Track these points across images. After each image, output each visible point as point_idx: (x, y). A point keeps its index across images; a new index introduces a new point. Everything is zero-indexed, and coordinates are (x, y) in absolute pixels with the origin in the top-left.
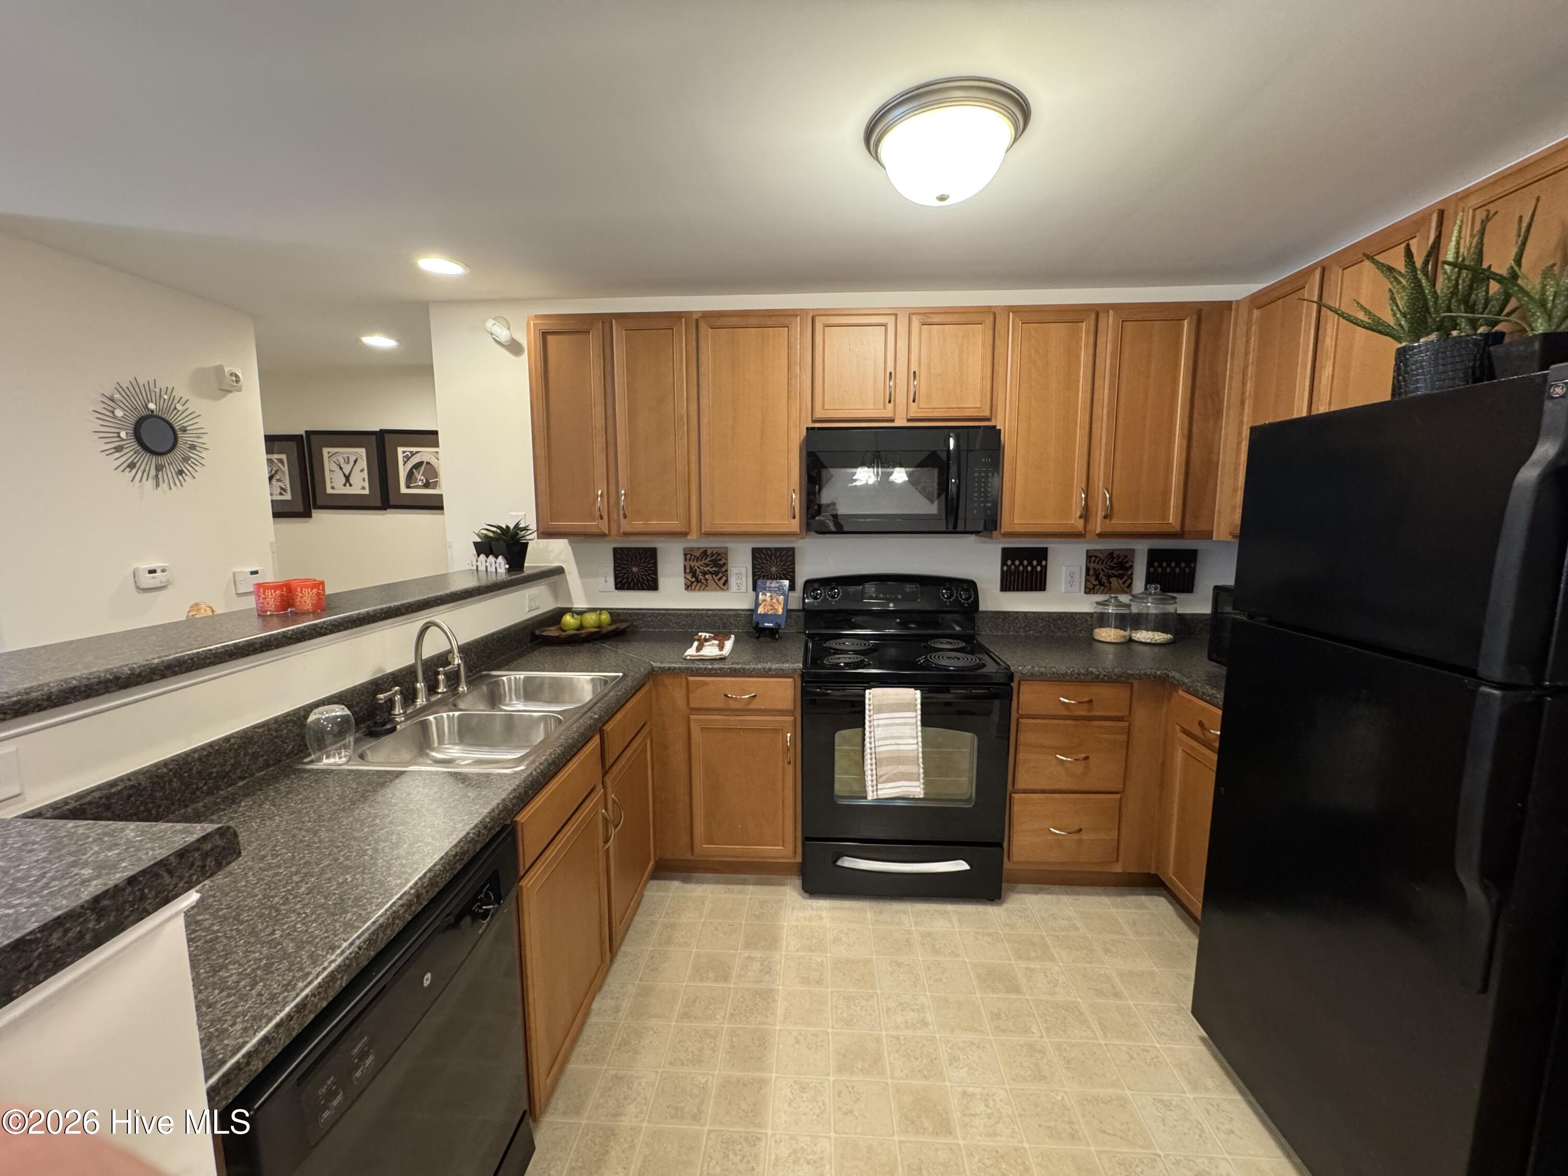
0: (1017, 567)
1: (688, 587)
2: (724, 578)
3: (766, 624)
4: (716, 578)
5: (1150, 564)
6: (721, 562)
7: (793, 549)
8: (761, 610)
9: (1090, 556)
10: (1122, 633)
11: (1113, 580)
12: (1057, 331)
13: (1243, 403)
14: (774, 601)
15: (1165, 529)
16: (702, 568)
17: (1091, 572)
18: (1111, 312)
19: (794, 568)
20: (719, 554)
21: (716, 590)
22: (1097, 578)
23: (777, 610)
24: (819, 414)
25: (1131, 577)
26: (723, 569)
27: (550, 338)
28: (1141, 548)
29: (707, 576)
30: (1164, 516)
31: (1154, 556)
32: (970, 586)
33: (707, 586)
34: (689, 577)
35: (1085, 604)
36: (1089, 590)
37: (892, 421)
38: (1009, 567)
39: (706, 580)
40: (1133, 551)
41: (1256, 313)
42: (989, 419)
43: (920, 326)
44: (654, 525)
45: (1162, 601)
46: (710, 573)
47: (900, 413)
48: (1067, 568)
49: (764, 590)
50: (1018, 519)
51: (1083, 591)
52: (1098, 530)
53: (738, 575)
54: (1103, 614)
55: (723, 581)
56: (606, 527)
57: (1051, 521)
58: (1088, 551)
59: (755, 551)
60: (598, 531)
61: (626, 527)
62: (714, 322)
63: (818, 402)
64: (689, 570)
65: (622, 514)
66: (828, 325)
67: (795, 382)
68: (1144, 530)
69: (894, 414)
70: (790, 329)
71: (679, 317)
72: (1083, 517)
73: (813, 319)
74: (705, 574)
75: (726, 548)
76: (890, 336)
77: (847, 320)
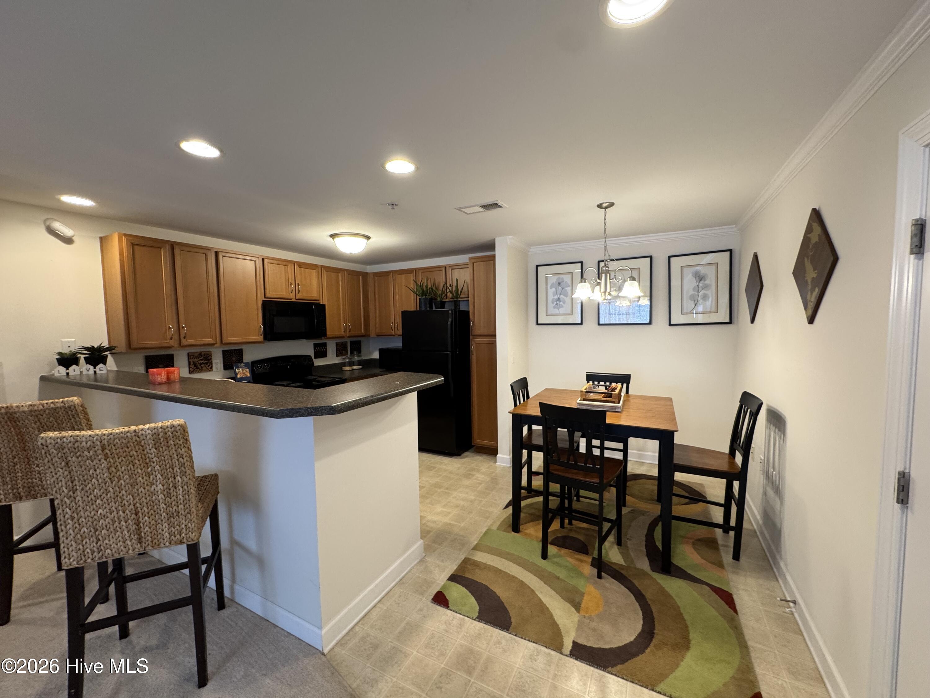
0: (319, 350)
1: (192, 372)
4: (207, 366)
5: (351, 346)
7: (242, 350)
8: (239, 376)
9: (337, 344)
10: (350, 367)
11: (343, 351)
14: (244, 371)
16: (199, 362)
17: (338, 349)
19: (243, 358)
20: (208, 354)
21: (207, 371)
23: (247, 375)
24: (268, 295)
25: (347, 350)
26: (210, 361)
27: (136, 247)
28: (348, 340)
31: (351, 342)
32: (310, 356)
33: (202, 370)
34: (192, 366)
35: (339, 360)
38: (316, 350)
39: (202, 367)
40: (347, 342)
41: (376, 278)
42: (318, 300)
43: (298, 268)
44: (200, 341)
45: (359, 356)
46: (203, 363)
47: (295, 297)
48: (331, 349)
49: (238, 367)
50: (329, 333)
51: (337, 356)
52: (348, 335)
53: (217, 363)
54: (345, 362)
55: (210, 367)
56: (174, 343)
57: (337, 333)
58: (336, 343)
59: (224, 352)
60: (169, 345)
61: (184, 342)
62: (224, 254)
63: (267, 291)
64: (192, 363)
65: (182, 336)
66: (269, 263)
67: (258, 282)
68: (357, 335)
69: (293, 297)
70: (255, 261)
71: (208, 249)
72: (344, 332)
73: (263, 259)
74: (201, 364)
75: (211, 351)
76: (289, 271)
77: (275, 262)
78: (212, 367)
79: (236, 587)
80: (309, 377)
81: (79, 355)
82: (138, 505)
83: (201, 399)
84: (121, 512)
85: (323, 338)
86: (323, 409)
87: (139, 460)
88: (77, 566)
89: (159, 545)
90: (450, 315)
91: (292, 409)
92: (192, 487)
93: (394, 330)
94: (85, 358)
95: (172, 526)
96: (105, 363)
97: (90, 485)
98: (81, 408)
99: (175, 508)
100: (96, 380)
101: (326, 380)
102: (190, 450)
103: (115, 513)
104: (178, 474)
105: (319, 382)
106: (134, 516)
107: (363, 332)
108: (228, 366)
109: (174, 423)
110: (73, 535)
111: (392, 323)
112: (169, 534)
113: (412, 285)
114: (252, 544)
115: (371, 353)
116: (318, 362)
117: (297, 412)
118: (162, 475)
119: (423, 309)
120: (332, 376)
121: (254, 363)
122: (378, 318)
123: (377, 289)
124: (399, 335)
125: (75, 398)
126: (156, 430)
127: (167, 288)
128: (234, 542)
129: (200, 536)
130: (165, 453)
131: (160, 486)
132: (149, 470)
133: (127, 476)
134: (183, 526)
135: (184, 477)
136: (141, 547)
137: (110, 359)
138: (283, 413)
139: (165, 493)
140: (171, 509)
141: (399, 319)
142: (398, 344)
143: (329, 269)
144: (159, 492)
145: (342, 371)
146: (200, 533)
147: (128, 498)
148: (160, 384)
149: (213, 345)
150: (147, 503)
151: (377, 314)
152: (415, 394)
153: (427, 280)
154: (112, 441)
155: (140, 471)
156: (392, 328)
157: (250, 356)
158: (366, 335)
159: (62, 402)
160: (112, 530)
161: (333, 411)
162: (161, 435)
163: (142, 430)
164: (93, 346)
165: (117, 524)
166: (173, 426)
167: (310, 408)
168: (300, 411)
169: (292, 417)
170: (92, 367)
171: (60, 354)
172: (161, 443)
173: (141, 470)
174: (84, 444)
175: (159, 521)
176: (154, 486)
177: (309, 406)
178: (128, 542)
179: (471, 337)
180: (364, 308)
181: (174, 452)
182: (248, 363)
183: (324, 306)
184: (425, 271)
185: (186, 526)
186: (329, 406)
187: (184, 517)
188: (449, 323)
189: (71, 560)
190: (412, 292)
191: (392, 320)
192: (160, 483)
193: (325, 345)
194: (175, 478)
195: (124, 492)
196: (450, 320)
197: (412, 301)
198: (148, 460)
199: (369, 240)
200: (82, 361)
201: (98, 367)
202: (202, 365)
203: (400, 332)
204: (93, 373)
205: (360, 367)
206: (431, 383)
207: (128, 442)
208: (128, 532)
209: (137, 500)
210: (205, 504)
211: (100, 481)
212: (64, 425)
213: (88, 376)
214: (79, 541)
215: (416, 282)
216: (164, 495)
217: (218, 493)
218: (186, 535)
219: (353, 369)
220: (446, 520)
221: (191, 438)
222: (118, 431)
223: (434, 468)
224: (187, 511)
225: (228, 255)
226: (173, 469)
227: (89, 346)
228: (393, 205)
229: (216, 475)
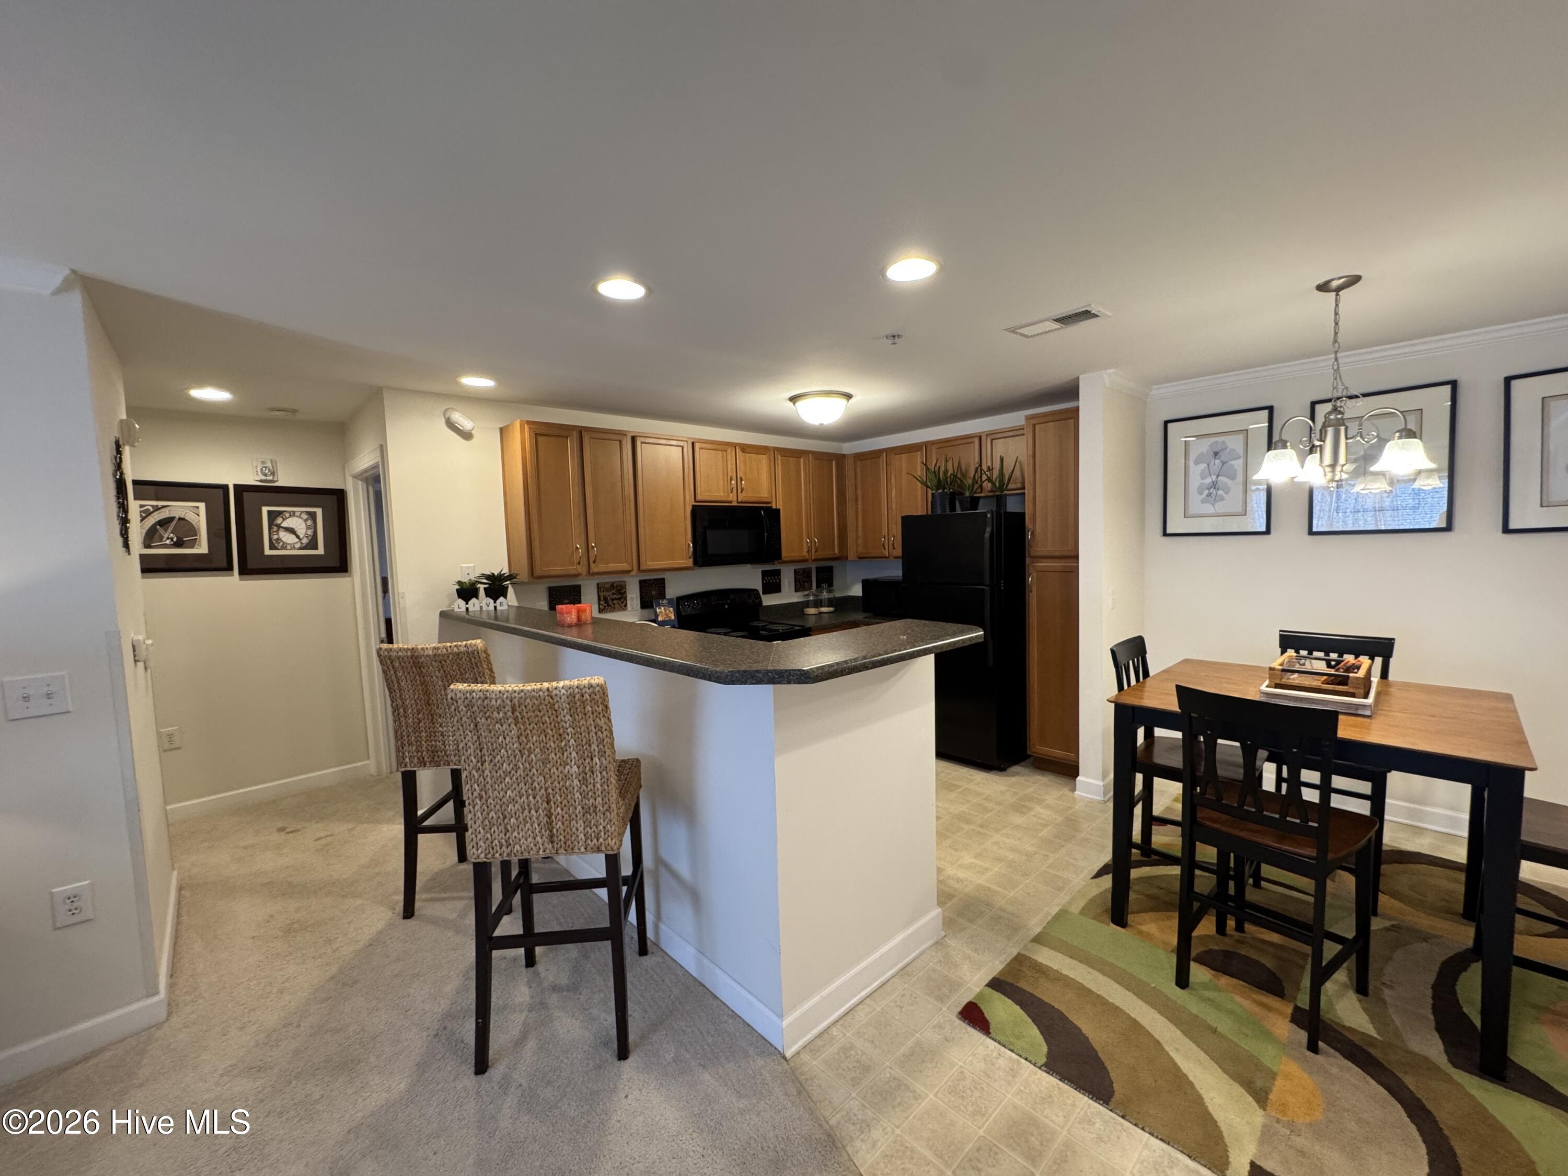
0: (769, 580)
1: (601, 607)
2: (625, 602)
4: (620, 602)
5: (817, 575)
6: (622, 591)
7: (663, 579)
8: (660, 619)
9: (796, 572)
10: (817, 609)
11: (806, 584)
12: (792, 461)
14: (668, 611)
15: (834, 556)
16: (610, 596)
17: (797, 580)
18: (810, 455)
19: (665, 591)
21: (621, 610)
22: (799, 584)
23: (671, 617)
24: (699, 497)
25: (811, 582)
26: (623, 596)
27: (540, 438)
28: (813, 566)
30: (834, 550)
31: (817, 568)
32: (757, 590)
33: (614, 608)
34: (602, 603)
35: (798, 597)
37: (731, 502)
38: (766, 581)
39: (612, 603)
40: (811, 568)
41: (858, 463)
42: (773, 503)
43: (741, 453)
44: (613, 566)
45: (829, 592)
46: (616, 599)
47: (735, 499)
48: (787, 579)
49: (659, 605)
50: (785, 554)
51: (796, 591)
52: (813, 558)
53: (632, 599)
54: (808, 601)
55: (624, 604)
56: (582, 569)
57: (795, 555)
58: (795, 570)
59: (641, 582)
60: (574, 572)
61: (594, 568)
62: (643, 439)
63: (698, 491)
64: (602, 599)
65: (592, 560)
66: (701, 448)
67: (686, 479)
68: (828, 556)
69: (733, 499)
70: (683, 448)
71: (623, 434)
72: (808, 552)
73: (693, 444)
74: (613, 600)
75: (625, 582)
76: (729, 457)
77: (709, 446)
78: (626, 605)
79: (662, 927)
80: (756, 624)
81: (479, 585)
82: (550, 790)
83: (621, 650)
84: (531, 797)
85: (776, 562)
86: (790, 675)
87: (552, 730)
88: (485, 860)
89: (573, 849)
90: (989, 521)
91: (745, 672)
92: (613, 775)
93: (887, 547)
94: (485, 589)
95: (587, 824)
96: (506, 597)
97: (499, 757)
98: (485, 655)
99: (592, 800)
100: (496, 618)
101: (781, 628)
102: (610, 722)
103: (524, 797)
104: (596, 753)
105: (770, 630)
106: (545, 804)
107: (836, 551)
108: (646, 604)
109: (593, 682)
110: (481, 819)
111: (885, 538)
112: (585, 835)
113: (920, 471)
114: (683, 868)
115: (848, 587)
116: (769, 600)
117: (752, 677)
118: (577, 753)
119: (939, 512)
120: (789, 622)
121: (680, 600)
122: (860, 528)
123: (859, 480)
124: (895, 558)
125: (479, 641)
126: (572, 690)
127: (574, 493)
128: (659, 861)
129: (620, 845)
130: (581, 724)
131: (575, 768)
132: (563, 744)
133: (538, 750)
134: (601, 827)
135: (603, 759)
136: (553, 847)
137: (511, 591)
138: (732, 676)
139: (581, 778)
140: (587, 802)
141: (897, 530)
142: (895, 571)
143: (785, 452)
144: (574, 776)
145: (803, 615)
146: (621, 841)
147: (539, 780)
148: (570, 626)
149: (629, 572)
150: (560, 790)
151: (860, 523)
152: (930, 659)
153: (947, 461)
154: (522, 701)
155: (552, 744)
156: (883, 544)
157: (674, 589)
158: (842, 558)
159: (466, 646)
160: (521, 819)
161: (805, 678)
162: (577, 697)
163: (556, 688)
164: (493, 574)
165: (526, 812)
166: (591, 686)
167: (771, 671)
168: (757, 674)
169: (745, 683)
170: (492, 601)
171: (459, 583)
172: (577, 709)
173: (554, 743)
174: (493, 702)
175: (574, 816)
176: (568, 767)
177: (770, 668)
178: (538, 838)
179: (1028, 560)
180: (838, 513)
181: (592, 723)
182: (672, 599)
183: (778, 511)
184: (943, 445)
185: (604, 827)
186: (799, 670)
187: (602, 816)
188: (987, 535)
189: (479, 851)
190: (919, 484)
191: (885, 532)
192: (575, 764)
193: (778, 573)
194: (592, 759)
195: (534, 770)
196: (988, 529)
197: (919, 498)
198: (561, 731)
199: (851, 401)
200: (482, 593)
201: (498, 601)
202: (614, 602)
203: (898, 551)
204: (493, 608)
205: (831, 609)
206: (962, 640)
207: (541, 704)
208: (539, 825)
209: (549, 783)
210: (627, 800)
211: (510, 752)
212: (467, 675)
213: (488, 611)
214: (487, 828)
215: (926, 465)
216: (580, 781)
217: (641, 786)
218: (605, 840)
219: (821, 613)
220: (981, 881)
221: (612, 705)
222: (529, 688)
223: (958, 787)
224: (606, 807)
225: (648, 440)
226: (590, 746)
227: (489, 573)
228: (894, 336)
229: (638, 760)
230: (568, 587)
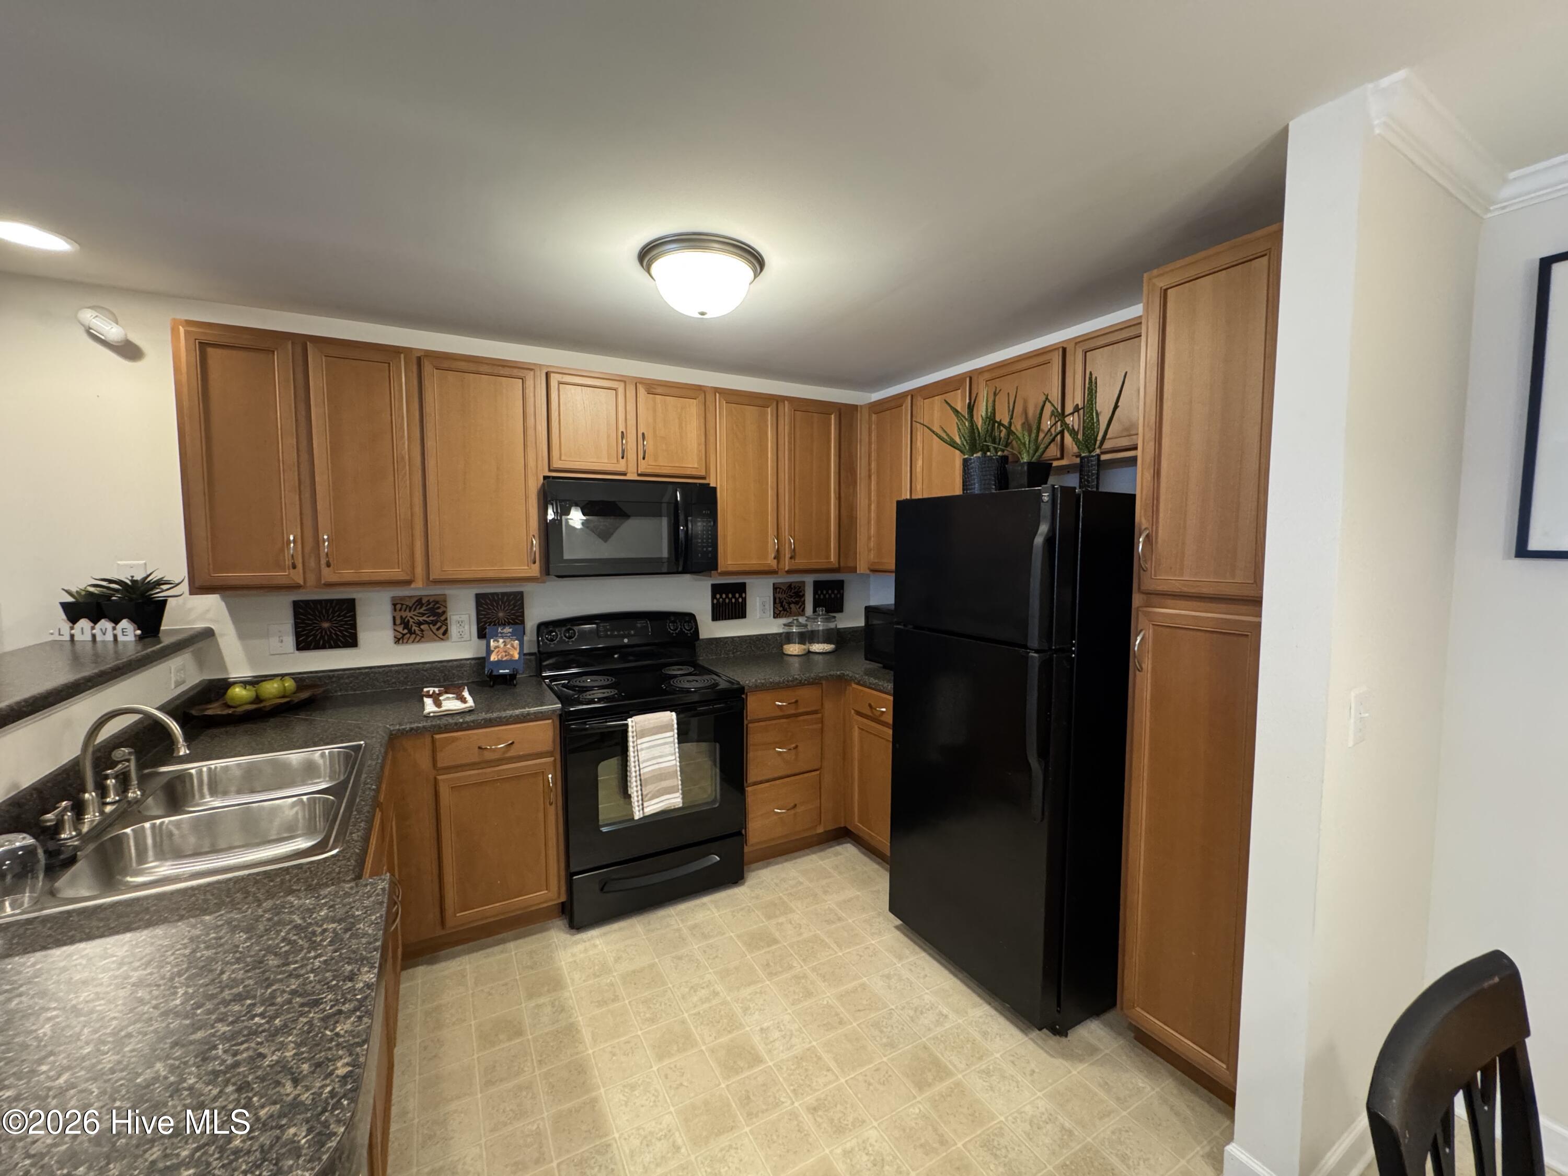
0: (724, 600)
1: (399, 639)
2: (444, 628)
3: (501, 671)
4: (434, 628)
5: (815, 593)
6: (440, 611)
7: (521, 594)
8: (493, 658)
9: (776, 588)
10: (803, 647)
11: (792, 606)
12: (751, 412)
13: (870, 477)
14: (509, 646)
15: (830, 566)
16: (416, 618)
17: (777, 601)
18: (786, 402)
19: (523, 612)
20: (437, 602)
21: (435, 641)
22: (782, 606)
23: (512, 656)
24: (556, 464)
25: (804, 603)
26: (442, 618)
27: (210, 351)
28: (809, 580)
29: (422, 627)
30: (828, 557)
31: (818, 585)
32: (690, 618)
33: (422, 637)
34: (400, 629)
35: (775, 627)
36: (776, 616)
37: (625, 474)
38: (718, 600)
39: (422, 631)
40: (804, 583)
41: (874, 417)
42: (704, 478)
43: (645, 395)
44: (369, 574)
45: (833, 619)
46: (426, 622)
47: (634, 469)
48: (759, 598)
49: (495, 636)
50: (735, 560)
51: (773, 617)
52: (787, 569)
53: (460, 623)
54: (792, 633)
55: (442, 630)
56: (301, 577)
58: (774, 584)
59: (478, 598)
60: (289, 582)
61: (328, 575)
62: (437, 363)
63: (557, 453)
64: (400, 622)
65: (323, 562)
66: (562, 383)
67: (530, 432)
68: (817, 567)
69: (629, 469)
70: (521, 380)
71: (397, 351)
72: (785, 558)
73: (546, 375)
74: (419, 624)
75: (444, 596)
76: (621, 401)
77: (578, 381)
78: (446, 632)
85: (722, 572)
90: (1046, 510)
107: (837, 562)
108: (487, 630)
115: (852, 614)
116: (719, 630)
122: (873, 523)
123: (874, 446)
143: (733, 397)
151: (873, 515)
158: (849, 570)
170: (110, 627)
171: (73, 592)
179: (1137, 600)
180: (838, 498)
183: (715, 489)
184: (999, 373)
188: (1039, 540)
193: (736, 588)
196: (1044, 528)
204: (112, 638)
205: (831, 647)
213: (105, 645)
219: (810, 653)
225: (450, 365)
230: (331, 601)
